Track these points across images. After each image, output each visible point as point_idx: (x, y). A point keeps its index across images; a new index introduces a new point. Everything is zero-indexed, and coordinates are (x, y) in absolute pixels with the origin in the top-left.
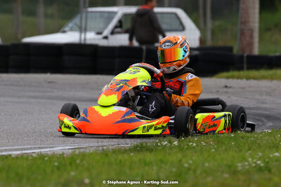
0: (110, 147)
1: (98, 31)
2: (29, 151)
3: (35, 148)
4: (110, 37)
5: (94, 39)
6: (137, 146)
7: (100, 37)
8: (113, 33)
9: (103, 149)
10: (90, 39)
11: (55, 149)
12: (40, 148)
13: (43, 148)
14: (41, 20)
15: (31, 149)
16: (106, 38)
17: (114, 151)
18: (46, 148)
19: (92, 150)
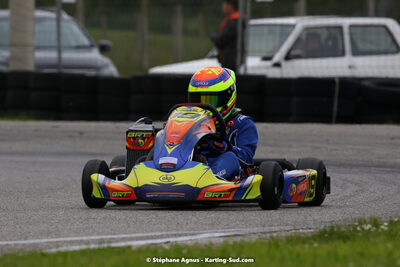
0: (284, 234)
1: (265, 54)
2: (158, 241)
3: (168, 236)
4: (284, 64)
5: (259, 67)
6: (325, 231)
7: (268, 63)
8: (288, 57)
9: (272, 237)
10: (253, 68)
11: (198, 237)
12: (175, 236)
13: (180, 235)
14: (178, 39)
15: (162, 237)
16: (277, 65)
17: (289, 240)
18: (186, 235)
19: (254, 238)
